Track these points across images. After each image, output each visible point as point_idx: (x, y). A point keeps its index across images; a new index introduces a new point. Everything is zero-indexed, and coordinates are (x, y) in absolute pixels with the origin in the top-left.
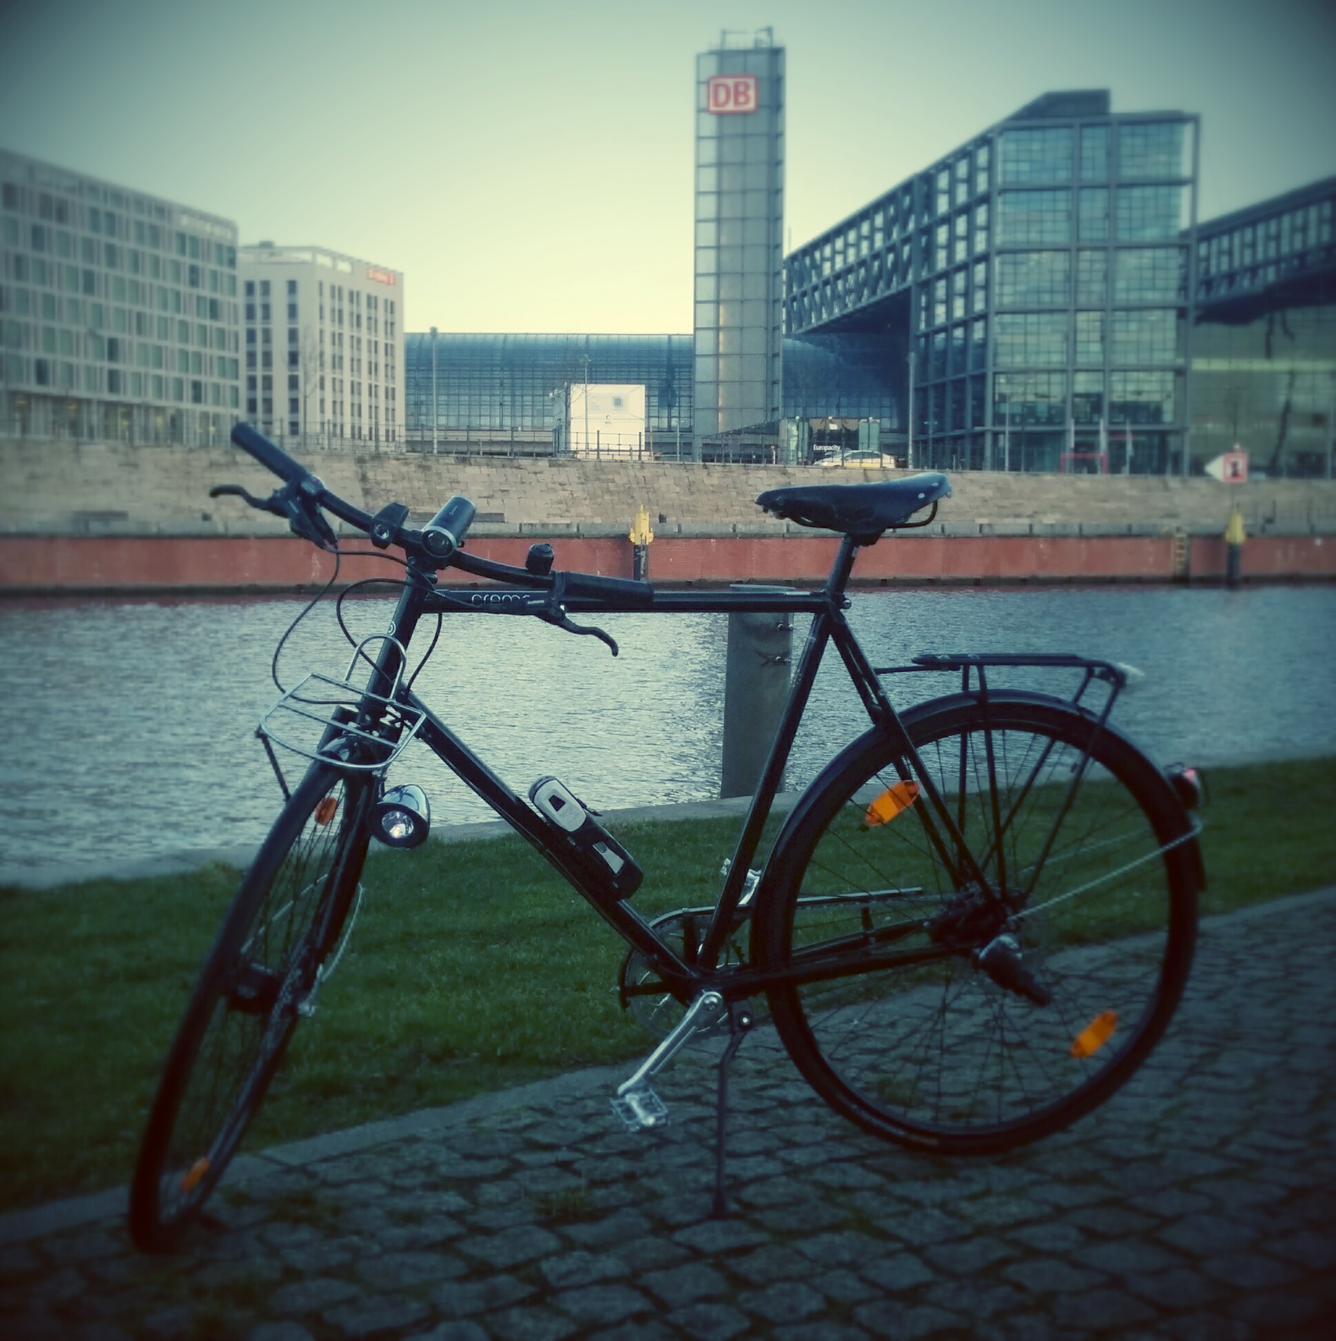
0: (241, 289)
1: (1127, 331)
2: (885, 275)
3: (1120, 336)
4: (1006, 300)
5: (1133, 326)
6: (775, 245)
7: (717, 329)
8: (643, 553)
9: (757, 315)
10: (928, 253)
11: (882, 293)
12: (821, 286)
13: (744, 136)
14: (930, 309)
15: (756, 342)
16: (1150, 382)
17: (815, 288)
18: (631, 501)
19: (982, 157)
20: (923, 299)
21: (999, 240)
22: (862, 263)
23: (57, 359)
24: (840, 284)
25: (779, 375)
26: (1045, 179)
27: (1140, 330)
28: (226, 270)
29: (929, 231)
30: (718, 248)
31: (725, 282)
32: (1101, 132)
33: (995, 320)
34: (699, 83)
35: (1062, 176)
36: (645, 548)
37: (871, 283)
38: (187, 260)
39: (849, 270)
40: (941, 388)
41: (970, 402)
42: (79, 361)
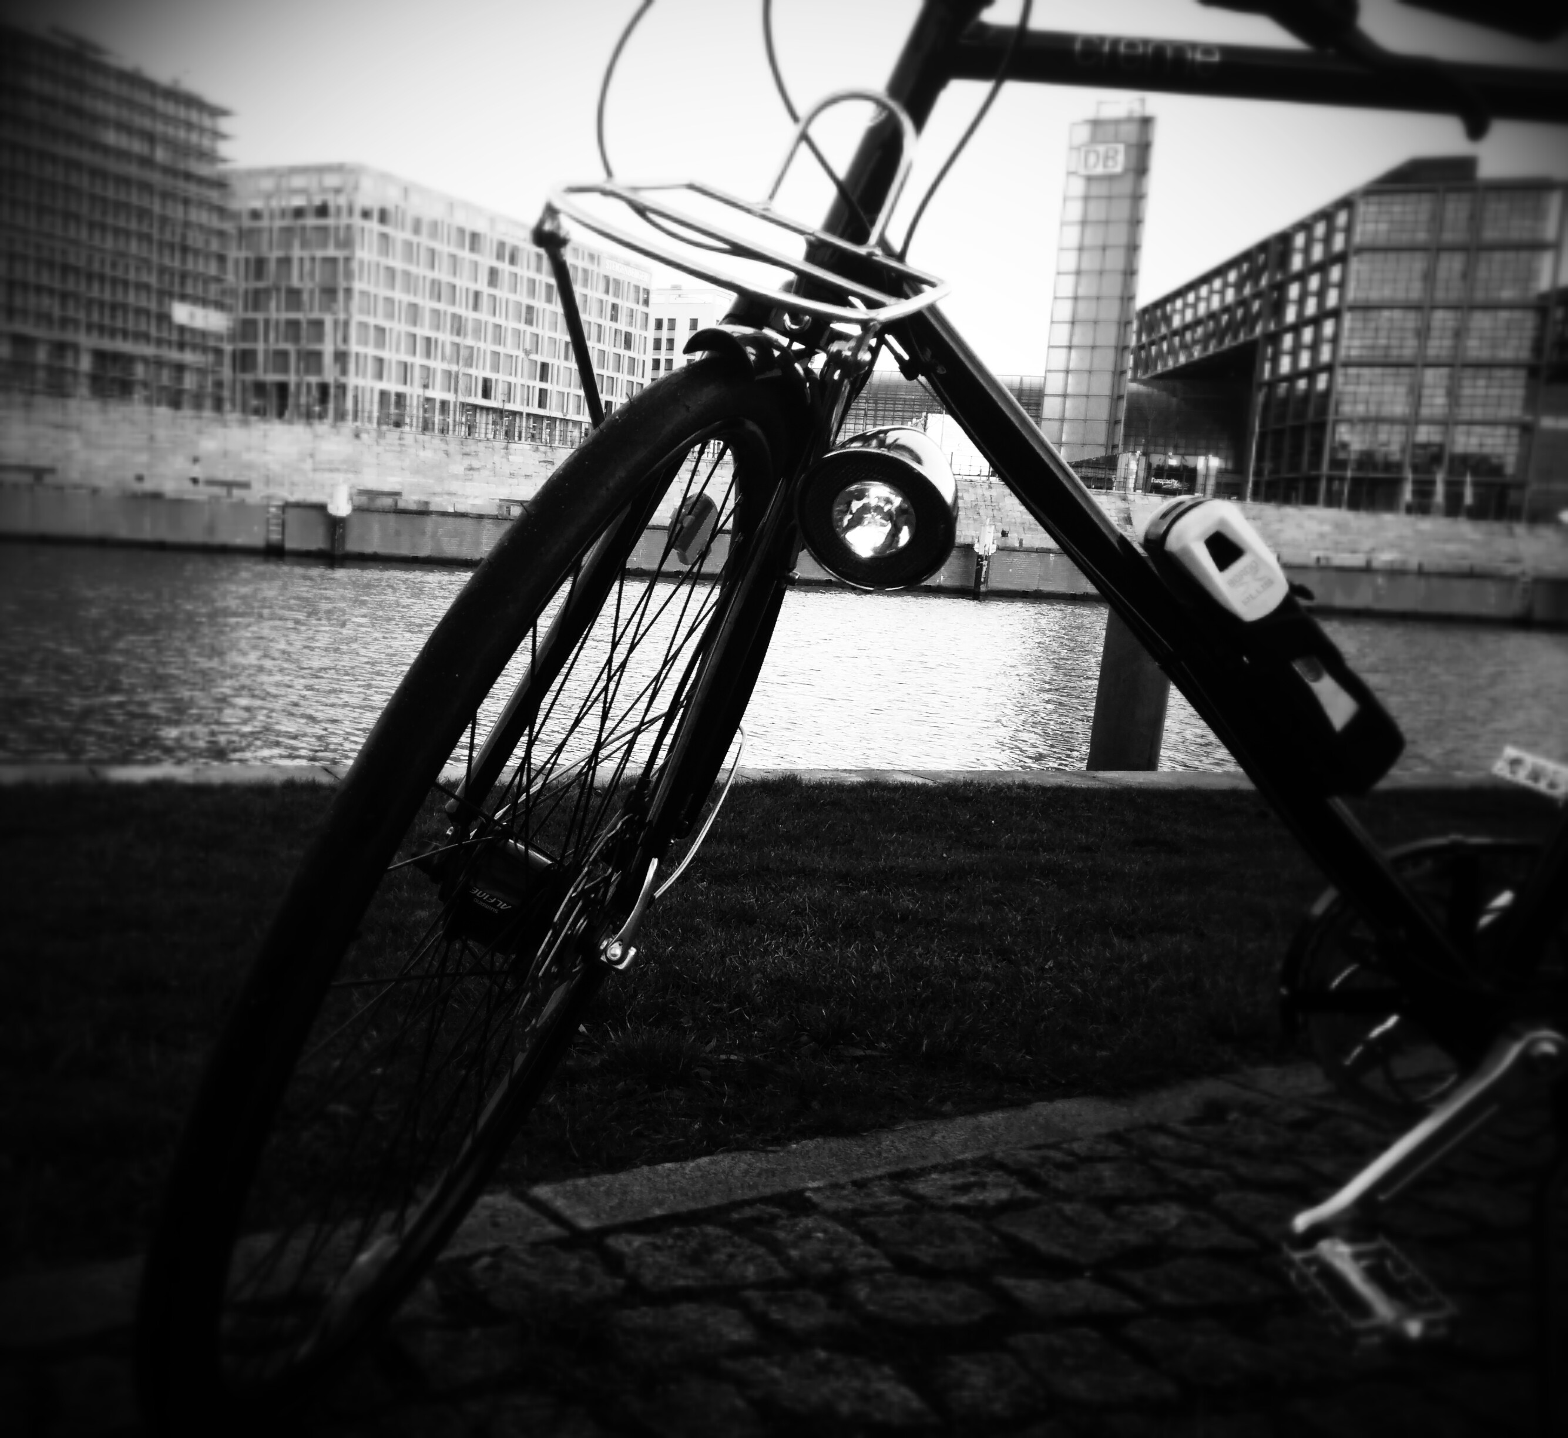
0: (652, 324)
1: (1474, 387)
2: (1233, 327)
3: (1467, 391)
4: (1354, 353)
5: (1481, 382)
6: (1127, 298)
7: (1067, 372)
8: (985, 563)
9: (1106, 360)
10: (1278, 308)
11: (1228, 343)
12: (1168, 336)
13: (1109, 198)
14: (1275, 361)
15: (1103, 385)
16: (1493, 436)
17: (1164, 338)
18: (976, 517)
19: (1342, 219)
20: (1270, 351)
21: (1351, 295)
22: (1212, 316)
23: (500, 379)
24: (1188, 336)
25: (1122, 416)
26: (1405, 238)
27: (1487, 387)
28: (641, 308)
29: (1281, 288)
30: (1076, 298)
31: (1078, 329)
32: (1466, 197)
33: (1339, 372)
34: (1072, 148)
35: (1422, 236)
36: (987, 558)
37: (1219, 334)
38: (611, 299)
39: (1197, 322)
40: (1279, 434)
41: (1307, 448)
42: (517, 380)
